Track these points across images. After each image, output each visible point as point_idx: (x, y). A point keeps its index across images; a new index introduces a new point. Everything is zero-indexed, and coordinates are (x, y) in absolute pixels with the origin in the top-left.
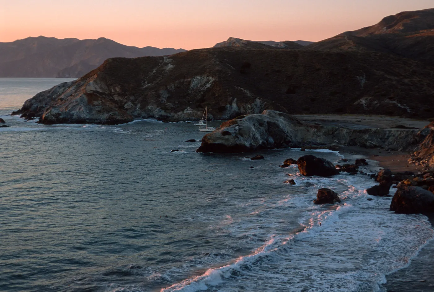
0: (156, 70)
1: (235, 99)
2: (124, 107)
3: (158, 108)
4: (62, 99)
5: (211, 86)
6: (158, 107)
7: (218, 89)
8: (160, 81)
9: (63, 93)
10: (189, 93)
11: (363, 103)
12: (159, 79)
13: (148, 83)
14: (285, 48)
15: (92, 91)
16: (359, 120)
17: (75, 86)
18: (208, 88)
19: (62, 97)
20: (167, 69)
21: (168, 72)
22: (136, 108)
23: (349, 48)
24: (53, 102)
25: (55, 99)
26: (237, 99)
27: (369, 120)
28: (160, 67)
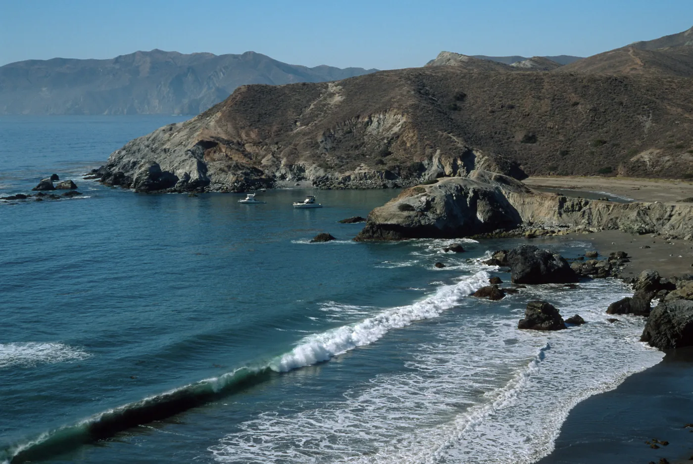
0: (314, 105)
1: (438, 152)
2: (261, 164)
3: (314, 165)
4: (165, 151)
5: (400, 129)
6: (314, 163)
7: (412, 134)
8: (320, 121)
9: (169, 140)
10: (365, 141)
11: (645, 160)
12: (320, 119)
13: (301, 126)
14: (532, 68)
15: (212, 137)
16: (636, 186)
17: (188, 130)
18: (395, 133)
19: (166, 146)
20: (332, 103)
21: (333, 107)
22: (280, 166)
23: (632, 69)
24: (153, 154)
25: (156, 149)
26: (441, 151)
27: (653, 188)
28: (321, 99)
